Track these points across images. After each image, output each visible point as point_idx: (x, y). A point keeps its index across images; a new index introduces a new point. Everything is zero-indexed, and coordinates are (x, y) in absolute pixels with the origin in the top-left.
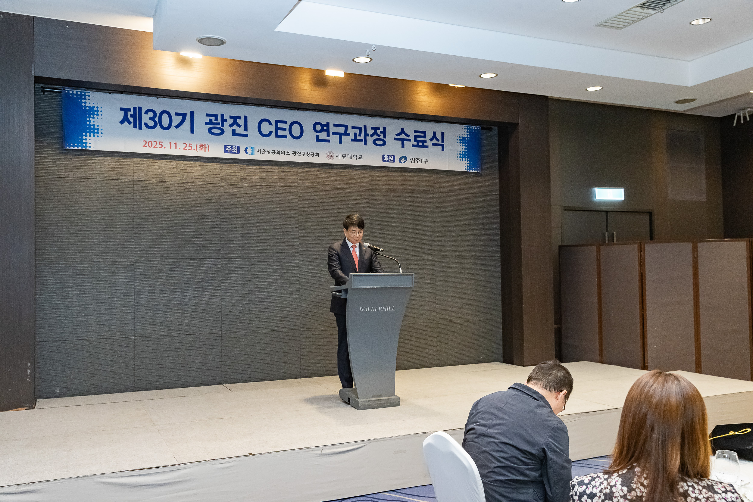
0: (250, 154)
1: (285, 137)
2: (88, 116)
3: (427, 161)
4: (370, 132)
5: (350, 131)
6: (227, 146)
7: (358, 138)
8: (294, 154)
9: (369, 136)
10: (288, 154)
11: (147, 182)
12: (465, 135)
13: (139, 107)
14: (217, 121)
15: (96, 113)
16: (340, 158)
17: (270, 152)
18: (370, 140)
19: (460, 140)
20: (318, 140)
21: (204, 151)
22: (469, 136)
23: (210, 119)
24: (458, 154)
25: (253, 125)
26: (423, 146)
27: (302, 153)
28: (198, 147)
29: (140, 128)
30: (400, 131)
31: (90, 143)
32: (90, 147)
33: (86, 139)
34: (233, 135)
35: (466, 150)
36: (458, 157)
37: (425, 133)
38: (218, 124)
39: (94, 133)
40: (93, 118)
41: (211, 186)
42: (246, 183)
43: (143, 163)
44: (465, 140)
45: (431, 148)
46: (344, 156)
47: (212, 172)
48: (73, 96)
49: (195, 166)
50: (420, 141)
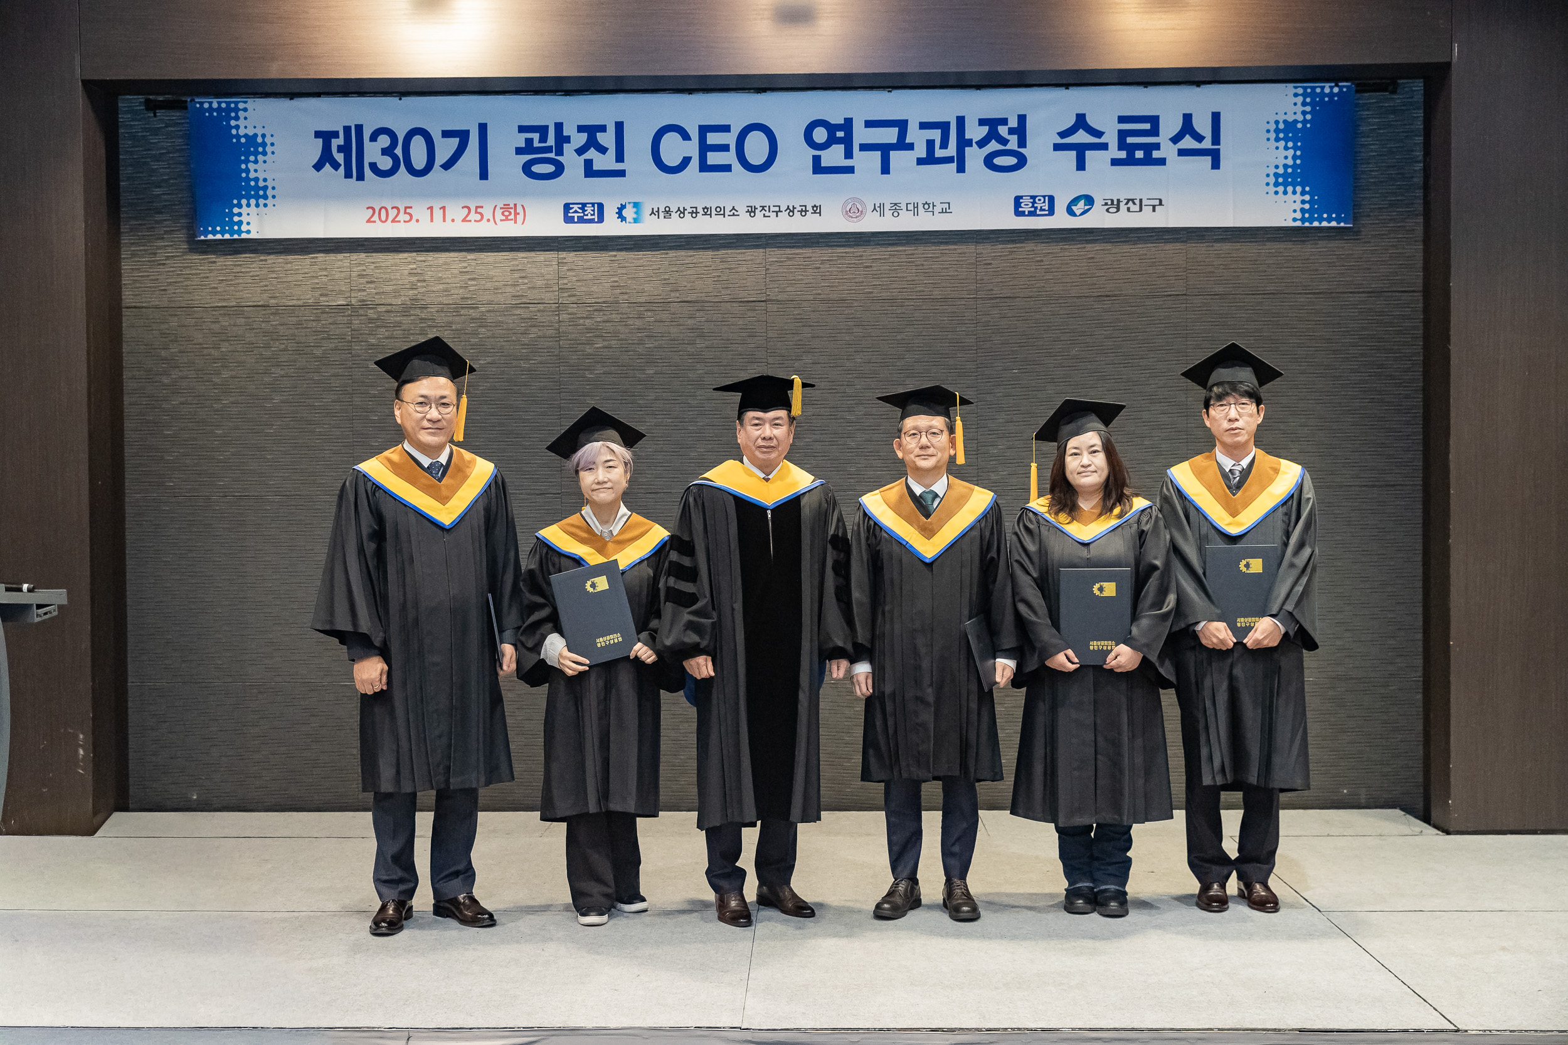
0: (632, 221)
1: (727, 168)
2: (243, 158)
3: (1161, 204)
4: (975, 132)
5: (915, 135)
6: (571, 206)
7: (939, 153)
8: (750, 213)
9: (974, 144)
10: (734, 215)
11: (384, 309)
12: (1295, 113)
13: (356, 126)
14: (546, 142)
15: (260, 149)
16: (882, 214)
17: (684, 213)
18: (975, 156)
19: (1277, 131)
20: (818, 168)
21: (513, 221)
22: (1308, 117)
23: (526, 139)
24: (1268, 175)
25: (638, 143)
26: (1148, 161)
27: (772, 209)
28: (498, 212)
29: (361, 177)
30: (1071, 121)
31: (248, 224)
32: (248, 232)
33: (240, 215)
34: (586, 176)
35: (1298, 162)
36: (1268, 184)
37: (1154, 120)
38: (548, 149)
39: (257, 197)
40: (256, 162)
41: (536, 309)
42: (626, 297)
43: (373, 263)
44: (1296, 131)
45: (1176, 165)
46: (896, 208)
47: (540, 275)
48: (211, 115)
49: (495, 262)
50: (1140, 146)
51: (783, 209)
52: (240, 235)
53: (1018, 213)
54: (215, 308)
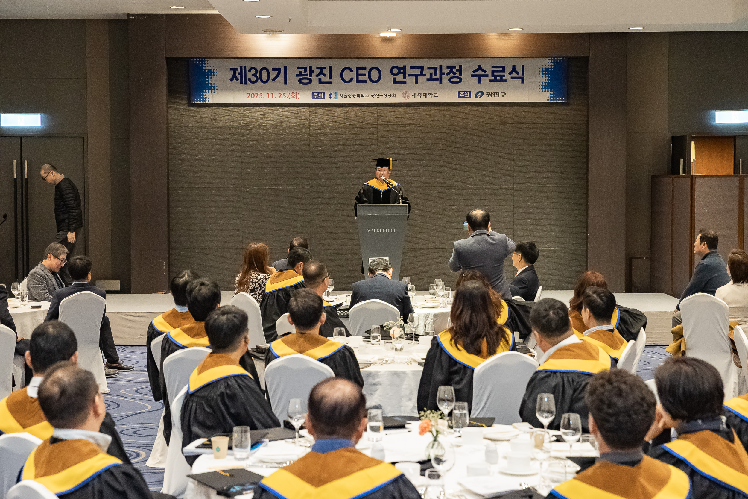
0: (334, 98)
1: (365, 81)
2: (207, 77)
3: (505, 94)
4: (446, 71)
5: (426, 71)
6: (314, 93)
7: (434, 77)
8: (373, 96)
9: (445, 74)
10: (367, 97)
11: (252, 126)
12: (548, 66)
13: (244, 67)
14: (306, 72)
15: (212, 74)
16: (415, 97)
17: (351, 96)
18: (445, 79)
19: (543, 71)
20: (395, 82)
21: (295, 98)
22: (553, 67)
23: (300, 71)
24: (540, 86)
25: (336, 73)
26: (501, 80)
27: (380, 95)
28: (291, 95)
29: (245, 83)
30: (476, 67)
31: (208, 98)
32: (208, 101)
33: (206, 95)
34: (319, 83)
35: (549, 81)
36: (539, 88)
37: (503, 67)
38: (307, 75)
39: (211, 89)
40: (211, 78)
41: (302, 126)
42: (332, 123)
43: (248, 111)
44: (549, 71)
45: (510, 82)
46: (420, 95)
47: (303, 115)
48: (196, 62)
49: (289, 111)
50: (498, 76)
51: (383, 95)
52: (206, 102)
53: (459, 97)
54: (196, 126)
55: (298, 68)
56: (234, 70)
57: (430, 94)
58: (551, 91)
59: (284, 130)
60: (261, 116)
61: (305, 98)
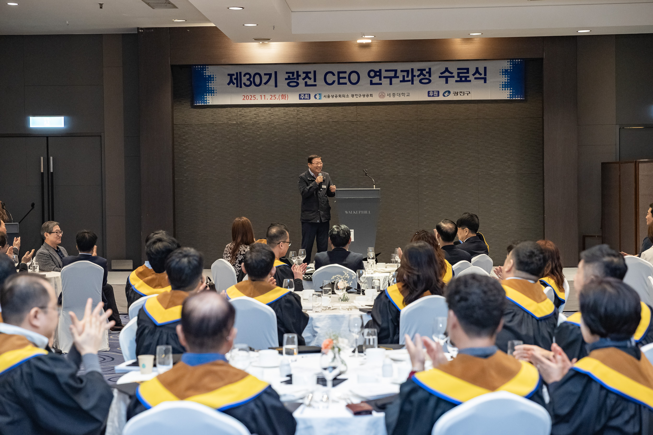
0: (319, 99)
2: (207, 82)
3: (470, 93)
4: (417, 73)
5: (399, 74)
6: (301, 95)
7: (406, 79)
8: (352, 96)
9: (416, 76)
10: (348, 97)
11: (247, 124)
12: (508, 67)
13: (240, 72)
14: (294, 76)
15: (212, 79)
16: (390, 96)
17: (333, 97)
18: (416, 80)
19: (503, 72)
20: (372, 83)
21: (284, 99)
22: (511, 68)
23: (288, 76)
24: (500, 85)
25: (320, 77)
26: (466, 81)
27: (359, 95)
28: (280, 97)
29: (241, 87)
30: (444, 70)
31: (209, 100)
32: (209, 103)
33: (206, 98)
34: (305, 86)
35: (509, 81)
36: (500, 87)
37: (468, 69)
38: (295, 79)
39: (211, 93)
40: (211, 83)
41: (291, 124)
42: (316, 120)
43: (244, 111)
44: (508, 72)
45: (474, 82)
46: (394, 95)
47: (292, 114)
48: (198, 69)
49: (279, 111)
50: (463, 77)
51: (362, 95)
52: (206, 104)
53: (429, 96)
54: (199, 124)
55: (287, 73)
56: (231, 75)
57: (403, 94)
58: (510, 90)
59: (275, 128)
60: (255, 116)
61: (293, 99)
